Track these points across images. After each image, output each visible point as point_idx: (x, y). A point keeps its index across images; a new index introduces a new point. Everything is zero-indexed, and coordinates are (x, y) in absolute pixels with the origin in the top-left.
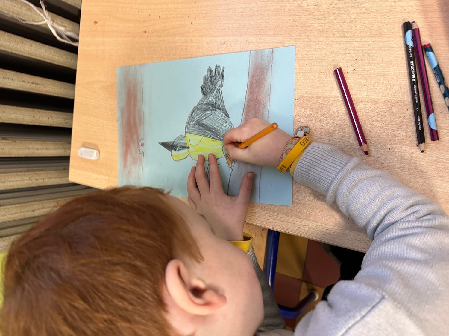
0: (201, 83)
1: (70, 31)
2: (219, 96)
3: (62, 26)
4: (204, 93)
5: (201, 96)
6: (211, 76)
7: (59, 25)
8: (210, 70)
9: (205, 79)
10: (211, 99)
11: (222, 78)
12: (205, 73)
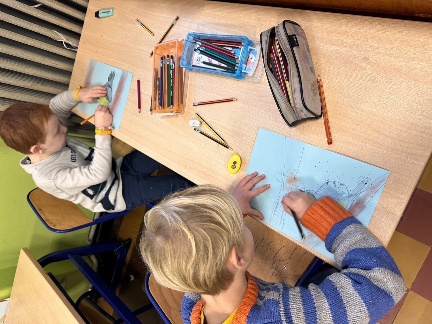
0: (109, 76)
1: (75, 44)
2: (112, 83)
3: (71, 42)
4: (109, 80)
5: (108, 81)
6: (112, 74)
7: (70, 42)
8: (112, 72)
9: (110, 75)
10: (110, 83)
11: (114, 76)
12: (110, 73)
